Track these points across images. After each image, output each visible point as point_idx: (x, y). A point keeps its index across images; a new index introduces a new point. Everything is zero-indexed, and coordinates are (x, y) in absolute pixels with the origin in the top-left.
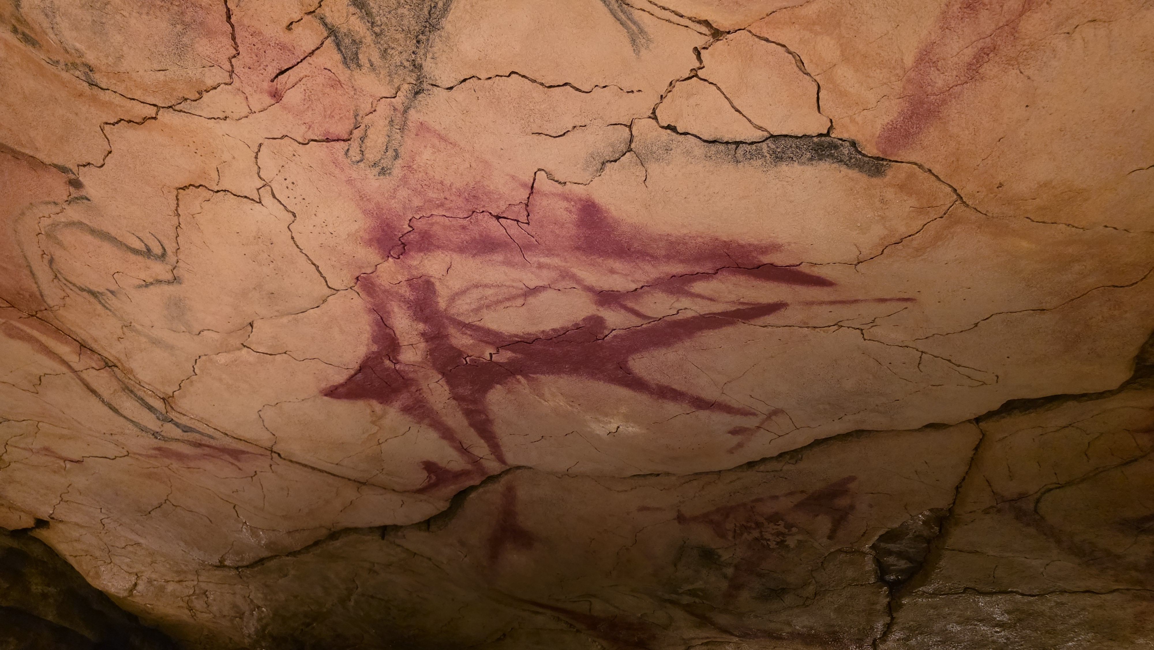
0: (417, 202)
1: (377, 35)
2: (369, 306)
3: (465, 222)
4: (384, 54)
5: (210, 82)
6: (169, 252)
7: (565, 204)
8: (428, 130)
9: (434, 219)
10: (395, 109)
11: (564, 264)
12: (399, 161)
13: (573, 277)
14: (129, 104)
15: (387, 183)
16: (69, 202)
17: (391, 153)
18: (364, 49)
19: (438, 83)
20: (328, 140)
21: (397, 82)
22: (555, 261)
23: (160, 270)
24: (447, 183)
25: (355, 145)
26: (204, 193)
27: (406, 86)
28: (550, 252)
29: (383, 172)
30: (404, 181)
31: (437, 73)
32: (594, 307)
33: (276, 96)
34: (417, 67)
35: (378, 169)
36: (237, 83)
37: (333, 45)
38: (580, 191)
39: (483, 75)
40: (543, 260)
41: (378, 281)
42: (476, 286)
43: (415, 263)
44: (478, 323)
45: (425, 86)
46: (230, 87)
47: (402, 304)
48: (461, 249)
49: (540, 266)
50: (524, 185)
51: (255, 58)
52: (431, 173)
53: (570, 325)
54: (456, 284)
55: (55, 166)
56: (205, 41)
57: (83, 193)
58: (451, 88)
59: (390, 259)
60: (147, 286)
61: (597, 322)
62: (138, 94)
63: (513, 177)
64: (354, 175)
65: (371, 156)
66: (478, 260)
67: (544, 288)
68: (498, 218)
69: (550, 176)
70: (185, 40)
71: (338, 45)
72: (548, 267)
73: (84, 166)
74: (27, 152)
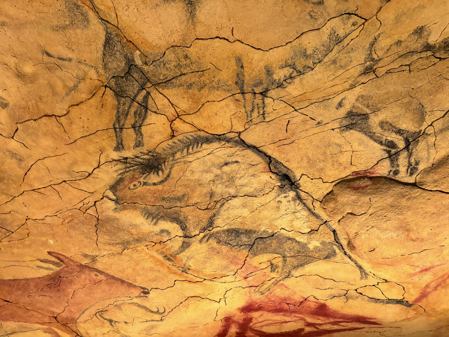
0: (266, 300)
1: (284, 266)
2: (224, 325)
3: (277, 305)
4: (282, 270)
5: (227, 275)
6: (166, 312)
7: (315, 304)
8: (283, 285)
9: (268, 304)
10: (277, 280)
11: (303, 316)
12: (269, 292)
13: (304, 320)
14: (195, 278)
15: (261, 296)
16: (136, 297)
17: (268, 289)
18: (278, 268)
19: (294, 276)
20: (250, 287)
21: (282, 275)
22: (301, 316)
23: (157, 317)
24: (279, 296)
25: (258, 288)
26: (199, 299)
27: (284, 276)
28: (301, 313)
29: (262, 294)
30: (267, 296)
31: (294, 274)
32: (304, 326)
33: (246, 278)
34: (290, 272)
35: (261, 293)
36: (236, 275)
37: (270, 268)
38: (323, 302)
39: (307, 275)
40: (297, 315)
41: (233, 318)
42: (267, 320)
43: (251, 314)
44: (260, 330)
45: (290, 276)
46: (233, 276)
47: (237, 325)
48: (269, 311)
49: (295, 316)
50: (303, 298)
51: (246, 270)
52: (276, 294)
53: (292, 330)
54: (260, 319)
55: (140, 287)
56: (234, 266)
57: (147, 295)
58: (297, 277)
59: (242, 313)
60: (147, 321)
61: (302, 330)
62: (201, 276)
63: (301, 296)
64: (253, 295)
65: (260, 290)
66: (273, 314)
67: (291, 321)
68: (288, 304)
69: (315, 297)
70: (229, 266)
71: (272, 267)
72: (297, 317)
73: (155, 289)
74: (130, 282)
